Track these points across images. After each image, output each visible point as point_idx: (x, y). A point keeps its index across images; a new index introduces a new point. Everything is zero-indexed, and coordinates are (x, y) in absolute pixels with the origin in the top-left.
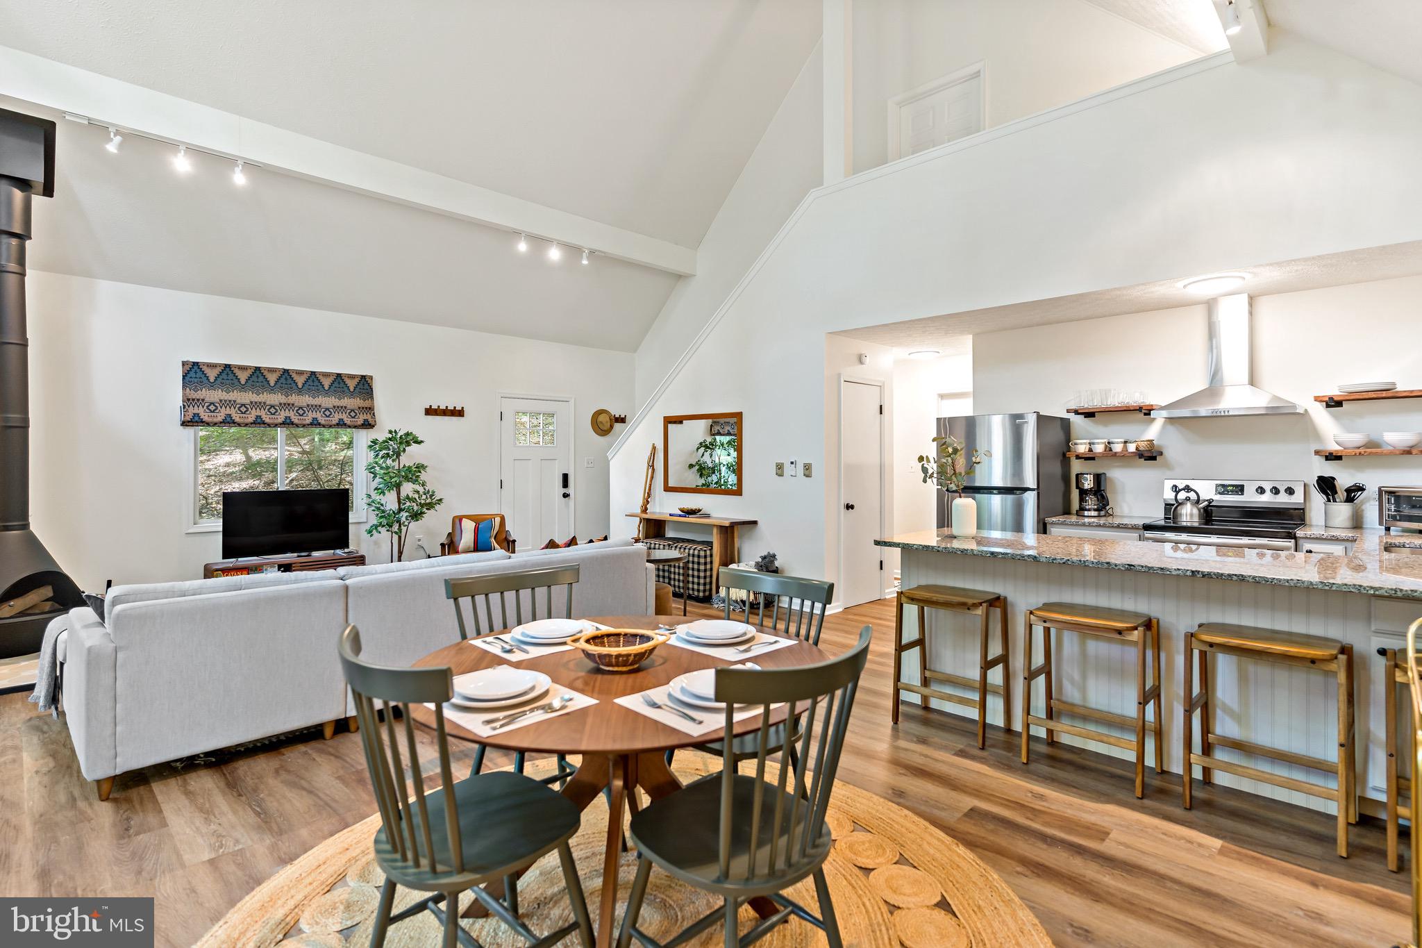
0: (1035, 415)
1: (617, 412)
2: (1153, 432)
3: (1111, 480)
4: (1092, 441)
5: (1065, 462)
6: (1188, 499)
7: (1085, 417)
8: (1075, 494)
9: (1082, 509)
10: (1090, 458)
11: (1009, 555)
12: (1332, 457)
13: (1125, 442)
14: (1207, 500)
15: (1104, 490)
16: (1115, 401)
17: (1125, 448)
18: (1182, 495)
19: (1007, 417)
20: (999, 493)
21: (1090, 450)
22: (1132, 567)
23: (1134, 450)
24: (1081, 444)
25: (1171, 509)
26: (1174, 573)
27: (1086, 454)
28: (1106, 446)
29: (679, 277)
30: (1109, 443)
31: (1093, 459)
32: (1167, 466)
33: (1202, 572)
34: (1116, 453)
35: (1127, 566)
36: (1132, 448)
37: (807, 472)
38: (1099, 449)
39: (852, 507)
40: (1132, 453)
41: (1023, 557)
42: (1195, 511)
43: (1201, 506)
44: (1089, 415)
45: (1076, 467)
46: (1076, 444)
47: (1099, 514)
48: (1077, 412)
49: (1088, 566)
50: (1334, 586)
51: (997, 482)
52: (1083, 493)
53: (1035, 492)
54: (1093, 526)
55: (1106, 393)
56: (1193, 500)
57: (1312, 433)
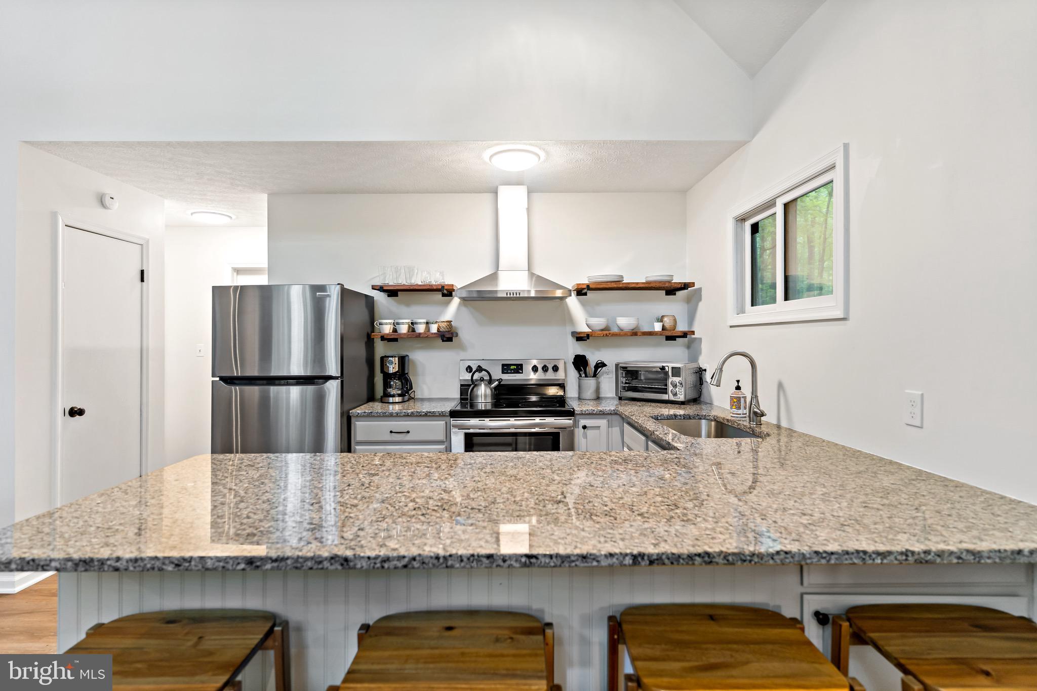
0: (338, 287)
2: (451, 311)
3: (413, 362)
4: (396, 321)
5: (370, 342)
6: (482, 379)
7: (389, 296)
8: (379, 379)
9: (386, 395)
10: (392, 339)
11: (289, 562)
12: (580, 338)
13: (427, 323)
14: (498, 380)
15: (407, 374)
16: (418, 280)
17: (428, 329)
18: (477, 376)
19: (308, 289)
20: (297, 384)
21: (395, 331)
22: (533, 560)
23: (436, 332)
24: (386, 324)
25: (467, 391)
26: (604, 563)
27: (391, 335)
28: (409, 327)
30: (412, 323)
31: (395, 340)
32: (462, 347)
33: (648, 556)
34: (420, 334)
35: (523, 560)
36: (434, 329)
38: (404, 329)
39: (81, 412)
40: (435, 333)
41: (320, 562)
42: (489, 392)
43: (493, 385)
44: (392, 293)
45: (381, 349)
46: (381, 324)
47: (403, 399)
48: (381, 289)
49: (452, 567)
50: (833, 557)
51: (297, 369)
52: (387, 377)
53: (339, 381)
54: (400, 416)
55: (410, 271)
56: (486, 380)
57: (567, 318)
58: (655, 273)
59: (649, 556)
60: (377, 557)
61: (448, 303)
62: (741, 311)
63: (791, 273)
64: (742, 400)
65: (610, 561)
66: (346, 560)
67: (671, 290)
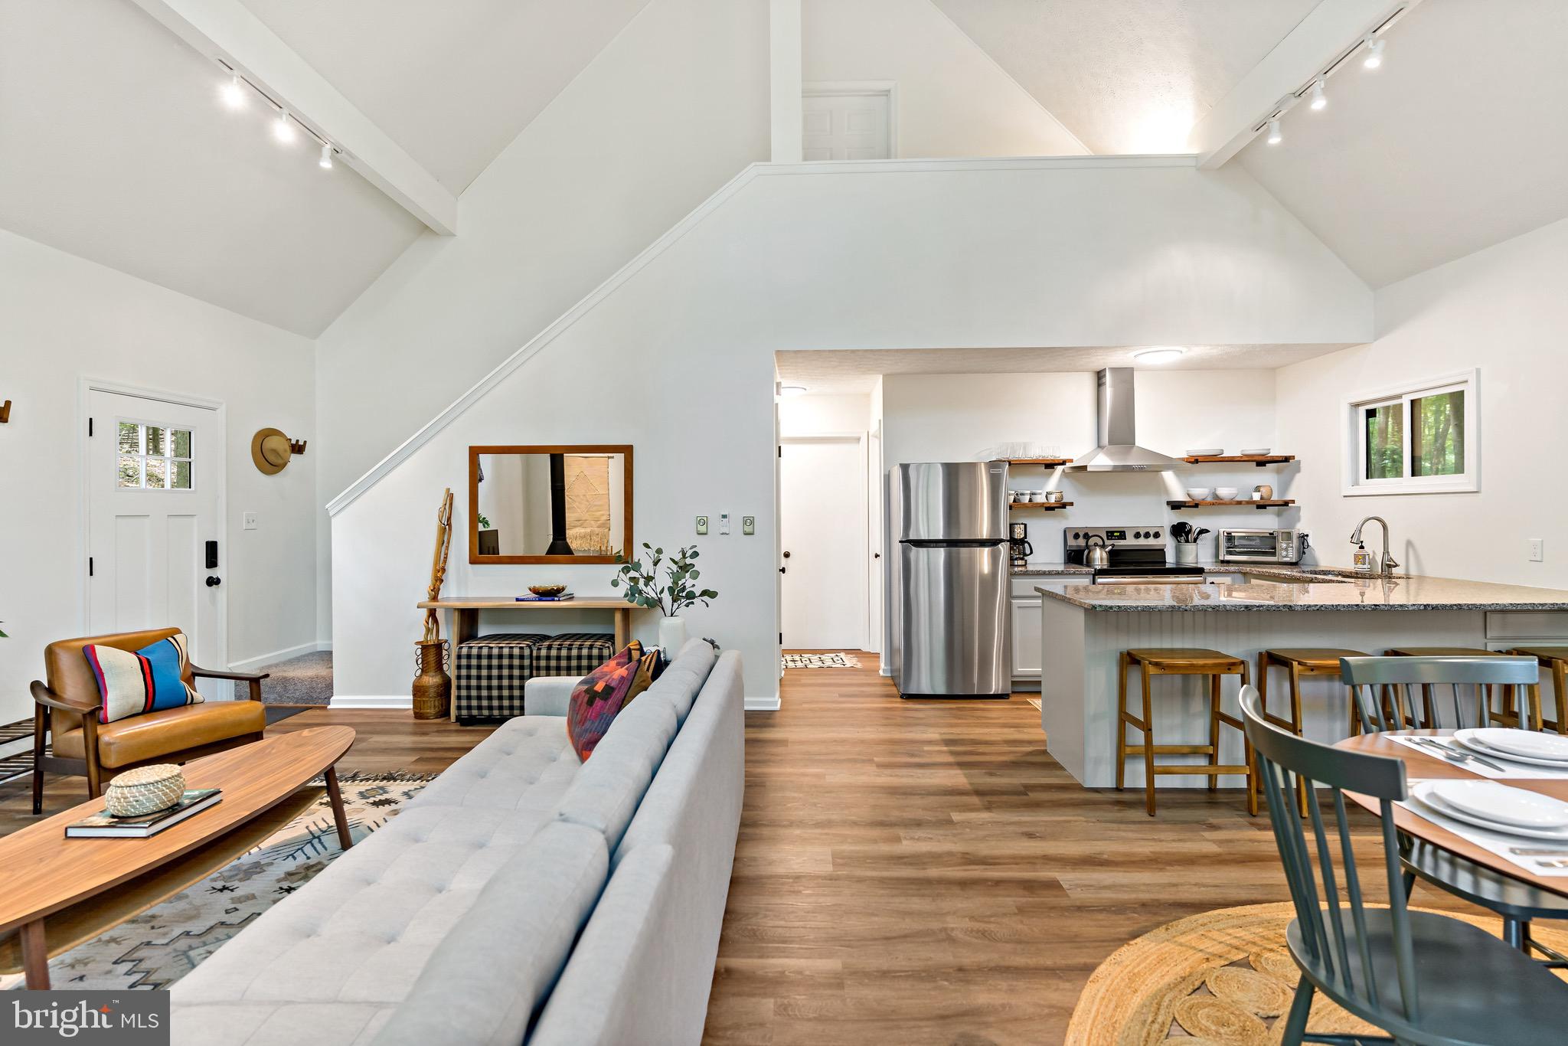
1: (294, 435)
4: (1034, 491)
6: (1097, 545)
12: (1175, 506)
14: (1109, 545)
17: (1047, 499)
18: (1093, 542)
20: (985, 546)
23: (1055, 501)
28: (1028, 497)
29: (424, 229)
30: (1031, 494)
32: (1063, 516)
34: (1036, 504)
36: (1053, 499)
37: (748, 529)
41: (1278, 608)
43: (1107, 550)
47: (1024, 562)
53: (1007, 544)
54: (1052, 574)
55: (1025, 446)
56: (1100, 546)
57: (1163, 488)
58: (1254, 448)
59: (1432, 605)
60: (1305, 605)
61: (1052, 474)
62: (1356, 483)
63: (1417, 454)
64: (1367, 556)
65: (1413, 607)
66: (1290, 606)
67: (1262, 462)
